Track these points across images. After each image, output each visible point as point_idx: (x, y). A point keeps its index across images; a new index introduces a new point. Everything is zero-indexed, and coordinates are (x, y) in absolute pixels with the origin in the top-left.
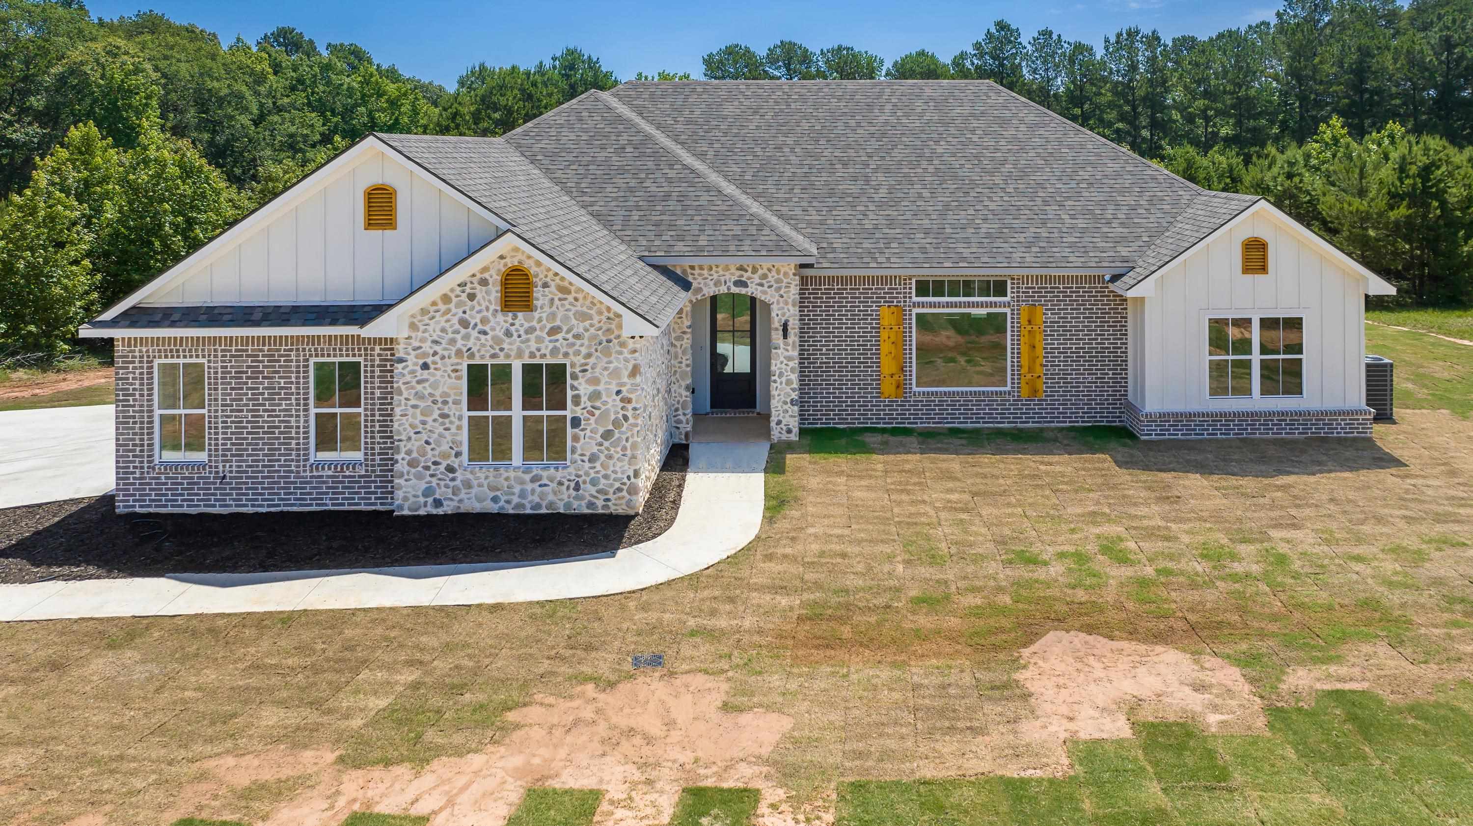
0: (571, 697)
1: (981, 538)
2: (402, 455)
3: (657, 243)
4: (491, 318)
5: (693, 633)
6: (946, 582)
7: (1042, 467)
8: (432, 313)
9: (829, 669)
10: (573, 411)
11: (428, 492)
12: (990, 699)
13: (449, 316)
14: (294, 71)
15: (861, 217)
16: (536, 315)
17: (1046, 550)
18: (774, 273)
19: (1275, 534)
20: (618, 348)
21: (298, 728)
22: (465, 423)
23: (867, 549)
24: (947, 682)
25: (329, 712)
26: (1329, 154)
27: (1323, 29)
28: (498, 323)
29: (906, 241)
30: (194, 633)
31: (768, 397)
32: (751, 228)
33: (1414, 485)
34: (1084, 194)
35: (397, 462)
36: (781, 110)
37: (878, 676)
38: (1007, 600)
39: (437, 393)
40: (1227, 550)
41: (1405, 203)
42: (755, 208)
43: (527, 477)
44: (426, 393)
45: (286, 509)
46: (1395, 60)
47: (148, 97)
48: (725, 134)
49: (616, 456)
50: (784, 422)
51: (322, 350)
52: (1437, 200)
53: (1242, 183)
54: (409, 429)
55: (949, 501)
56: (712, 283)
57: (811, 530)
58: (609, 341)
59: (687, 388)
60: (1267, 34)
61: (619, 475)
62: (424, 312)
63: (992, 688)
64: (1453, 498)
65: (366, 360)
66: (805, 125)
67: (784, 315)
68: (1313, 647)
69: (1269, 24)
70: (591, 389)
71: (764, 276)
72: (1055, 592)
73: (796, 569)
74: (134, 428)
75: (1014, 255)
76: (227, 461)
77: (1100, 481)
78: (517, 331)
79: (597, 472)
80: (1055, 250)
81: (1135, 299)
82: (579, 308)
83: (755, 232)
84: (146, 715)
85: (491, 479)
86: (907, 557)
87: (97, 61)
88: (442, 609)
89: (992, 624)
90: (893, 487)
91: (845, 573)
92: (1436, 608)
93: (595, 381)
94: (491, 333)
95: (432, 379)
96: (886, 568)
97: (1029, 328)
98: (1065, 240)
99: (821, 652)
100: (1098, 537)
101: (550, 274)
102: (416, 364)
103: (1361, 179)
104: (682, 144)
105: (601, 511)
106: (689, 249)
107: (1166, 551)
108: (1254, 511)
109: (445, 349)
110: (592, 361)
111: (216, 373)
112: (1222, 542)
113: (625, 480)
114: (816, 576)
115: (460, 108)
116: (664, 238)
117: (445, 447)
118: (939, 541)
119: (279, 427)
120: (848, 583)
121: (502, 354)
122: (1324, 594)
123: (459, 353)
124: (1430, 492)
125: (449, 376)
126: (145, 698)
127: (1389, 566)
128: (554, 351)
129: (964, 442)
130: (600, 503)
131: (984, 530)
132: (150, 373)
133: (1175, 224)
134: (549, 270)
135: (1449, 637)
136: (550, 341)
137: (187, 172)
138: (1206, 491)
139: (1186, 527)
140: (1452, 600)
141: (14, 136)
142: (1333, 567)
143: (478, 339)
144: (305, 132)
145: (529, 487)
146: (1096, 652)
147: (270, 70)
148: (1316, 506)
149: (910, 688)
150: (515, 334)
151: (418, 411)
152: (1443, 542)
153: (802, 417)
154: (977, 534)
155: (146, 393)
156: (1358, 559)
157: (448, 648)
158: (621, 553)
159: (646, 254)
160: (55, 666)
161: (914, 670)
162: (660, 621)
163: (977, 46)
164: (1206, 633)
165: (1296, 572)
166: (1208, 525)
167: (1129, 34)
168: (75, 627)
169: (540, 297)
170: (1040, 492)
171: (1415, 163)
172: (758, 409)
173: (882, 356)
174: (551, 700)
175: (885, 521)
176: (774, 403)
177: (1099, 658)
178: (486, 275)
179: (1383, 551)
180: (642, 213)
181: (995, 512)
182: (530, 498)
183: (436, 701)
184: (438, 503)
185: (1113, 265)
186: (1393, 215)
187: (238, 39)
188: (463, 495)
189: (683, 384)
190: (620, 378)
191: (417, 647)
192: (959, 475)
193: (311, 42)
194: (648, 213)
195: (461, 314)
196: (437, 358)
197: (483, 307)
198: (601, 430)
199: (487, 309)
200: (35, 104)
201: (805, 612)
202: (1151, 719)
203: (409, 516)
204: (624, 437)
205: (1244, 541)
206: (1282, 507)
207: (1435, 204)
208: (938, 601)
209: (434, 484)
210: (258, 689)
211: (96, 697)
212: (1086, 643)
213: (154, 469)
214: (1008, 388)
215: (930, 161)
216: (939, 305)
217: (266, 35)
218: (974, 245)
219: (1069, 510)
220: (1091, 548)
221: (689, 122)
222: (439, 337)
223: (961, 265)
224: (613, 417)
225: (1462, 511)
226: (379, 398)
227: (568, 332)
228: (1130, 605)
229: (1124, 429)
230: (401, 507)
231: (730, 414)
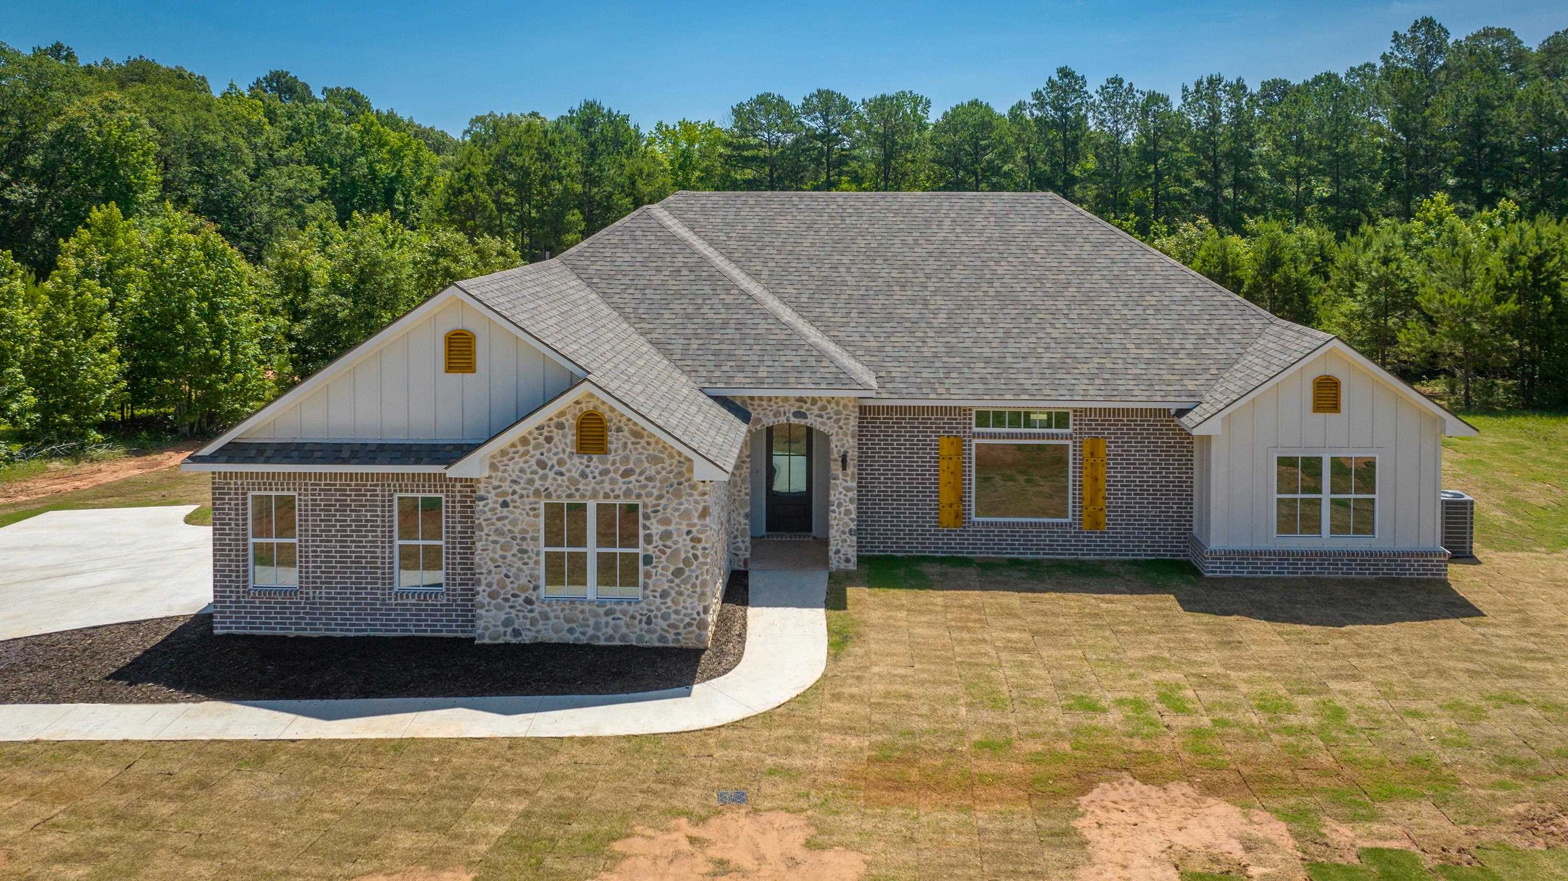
0: (668, 830)
1: (1041, 682)
2: (483, 587)
3: (717, 374)
4: (568, 461)
5: (771, 772)
6: (1007, 727)
7: (1103, 605)
8: (511, 455)
9: (900, 811)
10: (645, 550)
11: (507, 623)
12: (1050, 845)
13: (527, 457)
14: (289, 119)
15: (920, 344)
16: (610, 458)
17: (1105, 697)
18: (833, 405)
19: (1334, 685)
20: (688, 491)
21: (432, 851)
22: (542, 558)
23: (931, 691)
24: (1010, 827)
25: (456, 837)
26: (1432, 234)
27: (1437, 72)
28: (574, 465)
29: (966, 370)
30: (317, 758)
31: (826, 526)
32: (810, 359)
33: (1483, 635)
34: (1151, 321)
35: (478, 593)
36: (836, 226)
37: (946, 820)
38: (1067, 747)
39: (516, 530)
40: (1285, 701)
41: (1515, 296)
42: (813, 335)
43: (601, 611)
44: (506, 529)
45: (372, 634)
46: (1519, 111)
47: (145, 154)
48: (779, 252)
49: (686, 593)
50: (842, 552)
51: (406, 485)
52: (1549, 295)
53: (1333, 263)
54: (489, 563)
55: (1009, 641)
56: (771, 414)
57: (876, 669)
58: (680, 484)
59: (746, 516)
60: (1372, 78)
61: (689, 611)
62: (503, 453)
63: (1052, 835)
64: (1522, 650)
65: (447, 496)
66: (861, 242)
67: (843, 446)
68: (1360, 804)
69: (1374, 66)
70: (663, 528)
71: (824, 408)
72: (1111, 740)
73: (863, 710)
74: (229, 555)
75: (1077, 387)
76: (317, 588)
77: (1161, 622)
78: (592, 472)
79: (668, 608)
80: (1119, 382)
81: (1201, 437)
82: (651, 452)
83: (814, 364)
84: (296, 834)
85: (567, 611)
86: (969, 700)
87: (93, 116)
88: (537, 740)
89: (1052, 771)
90: (953, 623)
91: (910, 715)
92: (1486, 768)
93: (666, 521)
94: (567, 474)
95: (511, 517)
96: (950, 711)
97: (1091, 460)
98: (1129, 371)
99: (891, 794)
100: (1157, 684)
101: (624, 419)
102: (496, 502)
103: (1465, 269)
104: (736, 262)
105: (671, 645)
106: (749, 380)
107: (1223, 701)
108: (1316, 660)
109: (524, 489)
110: (663, 502)
111: (306, 505)
112: (1280, 693)
113: (695, 616)
114: (883, 717)
115: (473, 169)
116: (724, 368)
117: (523, 581)
118: (1000, 683)
119: (366, 557)
120: (913, 725)
121: (577, 494)
122: (1376, 751)
123: (537, 493)
124: (1499, 643)
125: (528, 514)
126: (290, 819)
127: (1446, 723)
128: (628, 493)
129: (1024, 575)
130: (671, 637)
131: (1044, 673)
132: (245, 504)
133: (1245, 355)
134: (622, 415)
135: (1494, 799)
136: (624, 483)
137: (211, 255)
138: (1268, 637)
139: (1244, 675)
140: (1501, 760)
141: (13, 197)
142: (1388, 722)
143: (555, 479)
144: (303, 187)
145: (603, 620)
146: (1150, 802)
147: (266, 120)
148: (1380, 656)
149: (976, 831)
150: (590, 476)
151: (498, 546)
152: (1504, 699)
153: (860, 547)
154: (1038, 677)
155: (241, 522)
156: (1415, 714)
157: (549, 779)
158: (697, 688)
159: (707, 385)
160: (203, 785)
161: (979, 815)
162: (740, 758)
163: (1037, 95)
164: (1255, 787)
165: (1351, 727)
166: (1268, 674)
167: (1211, 82)
168: (209, 749)
169: (614, 441)
170: (1100, 633)
171: (1524, 254)
172: (814, 533)
173: (941, 485)
174: (650, 832)
175: (947, 660)
176: (833, 532)
177: (1153, 809)
178: (563, 419)
179: (1441, 707)
180: (701, 342)
181: (1055, 653)
182: (604, 630)
183: (548, 829)
184: (516, 633)
185: (1179, 399)
186: (1500, 310)
187: (231, 86)
188: (540, 627)
189: (742, 512)
190: (690, 519)
191: (520, 776)
192: (1020, 612)
193: (306, 87)
194: (707, 341)
195: (538, 456)
196: (516, 497)
197: (560, 450)
198: (672, 568)
199: (564, 451)
200: (32, 163)
201: (874, 753)
202: (1199, 870)
203: (490, 645)
204: (694, 575)
205: (1302, 692)
206: (1345, 656)
207: (1547, 299)
208: (1001, 746)
209: (513, 615)
210: (388, 813)
211: (246, 816)
212: (1141, 792)
213: (249, 593)
214: (1069, 520)
215: (990, 283)
216: (999, 436)
217: (258, 79)
218: (1035, 376)
219: (1129, 654)
220: (1149, 695)
221: (742, 238)
222: (519, 477)
223: (1022, 397)
224: (683, 556)
225: (1529, 665)
226: (460, 532)
227: (641, 474)
228: (1185, 756)
229: (1188, 563)
230: (482, 636)
231: (787, 537)
